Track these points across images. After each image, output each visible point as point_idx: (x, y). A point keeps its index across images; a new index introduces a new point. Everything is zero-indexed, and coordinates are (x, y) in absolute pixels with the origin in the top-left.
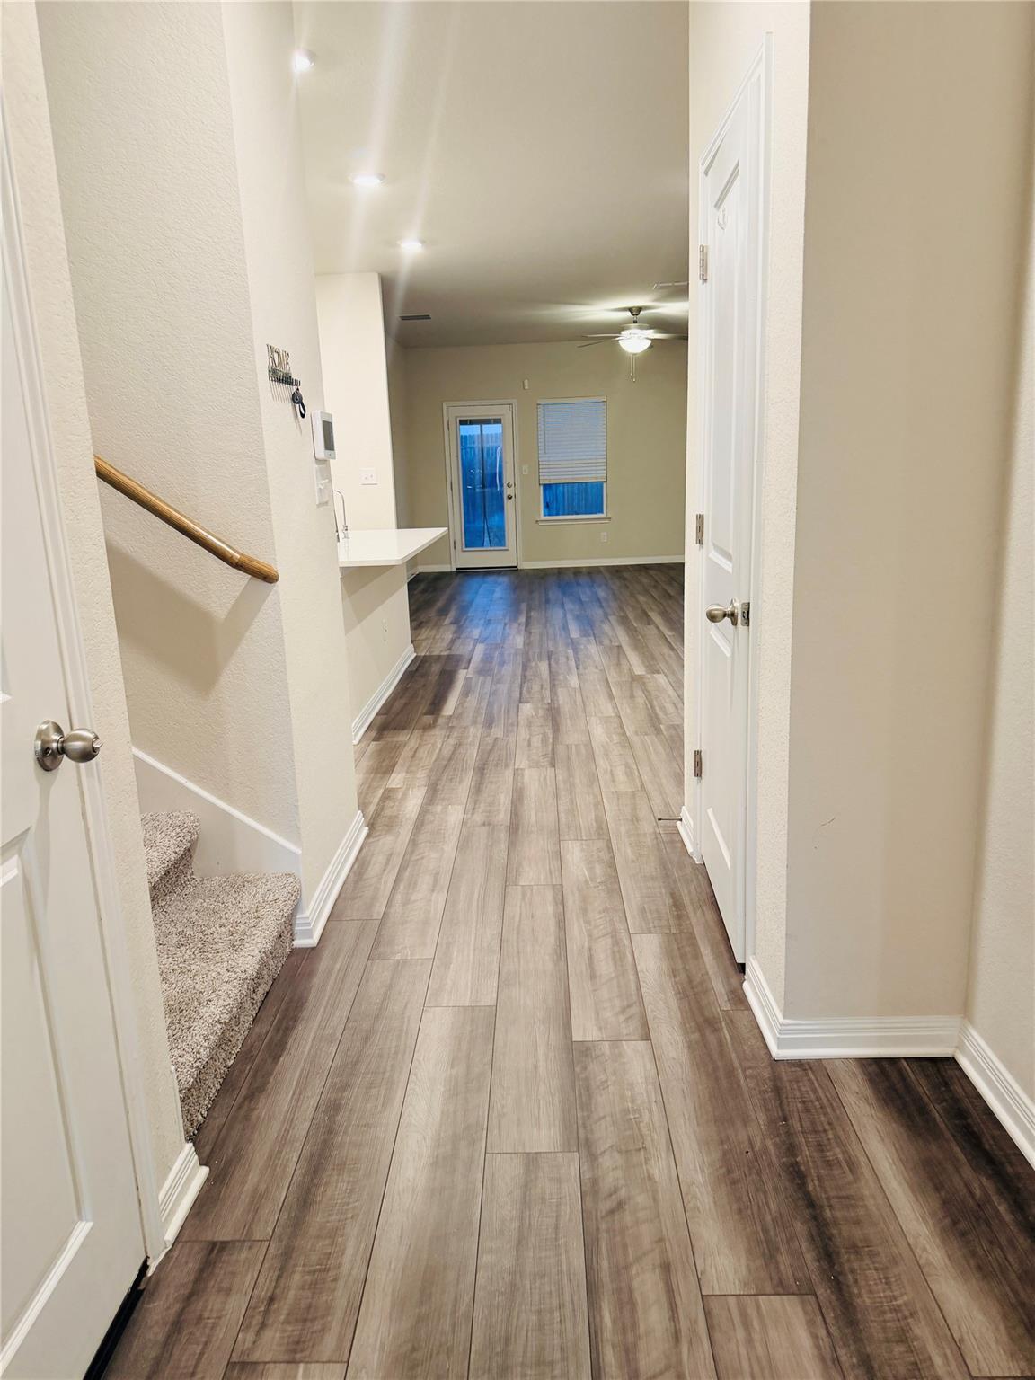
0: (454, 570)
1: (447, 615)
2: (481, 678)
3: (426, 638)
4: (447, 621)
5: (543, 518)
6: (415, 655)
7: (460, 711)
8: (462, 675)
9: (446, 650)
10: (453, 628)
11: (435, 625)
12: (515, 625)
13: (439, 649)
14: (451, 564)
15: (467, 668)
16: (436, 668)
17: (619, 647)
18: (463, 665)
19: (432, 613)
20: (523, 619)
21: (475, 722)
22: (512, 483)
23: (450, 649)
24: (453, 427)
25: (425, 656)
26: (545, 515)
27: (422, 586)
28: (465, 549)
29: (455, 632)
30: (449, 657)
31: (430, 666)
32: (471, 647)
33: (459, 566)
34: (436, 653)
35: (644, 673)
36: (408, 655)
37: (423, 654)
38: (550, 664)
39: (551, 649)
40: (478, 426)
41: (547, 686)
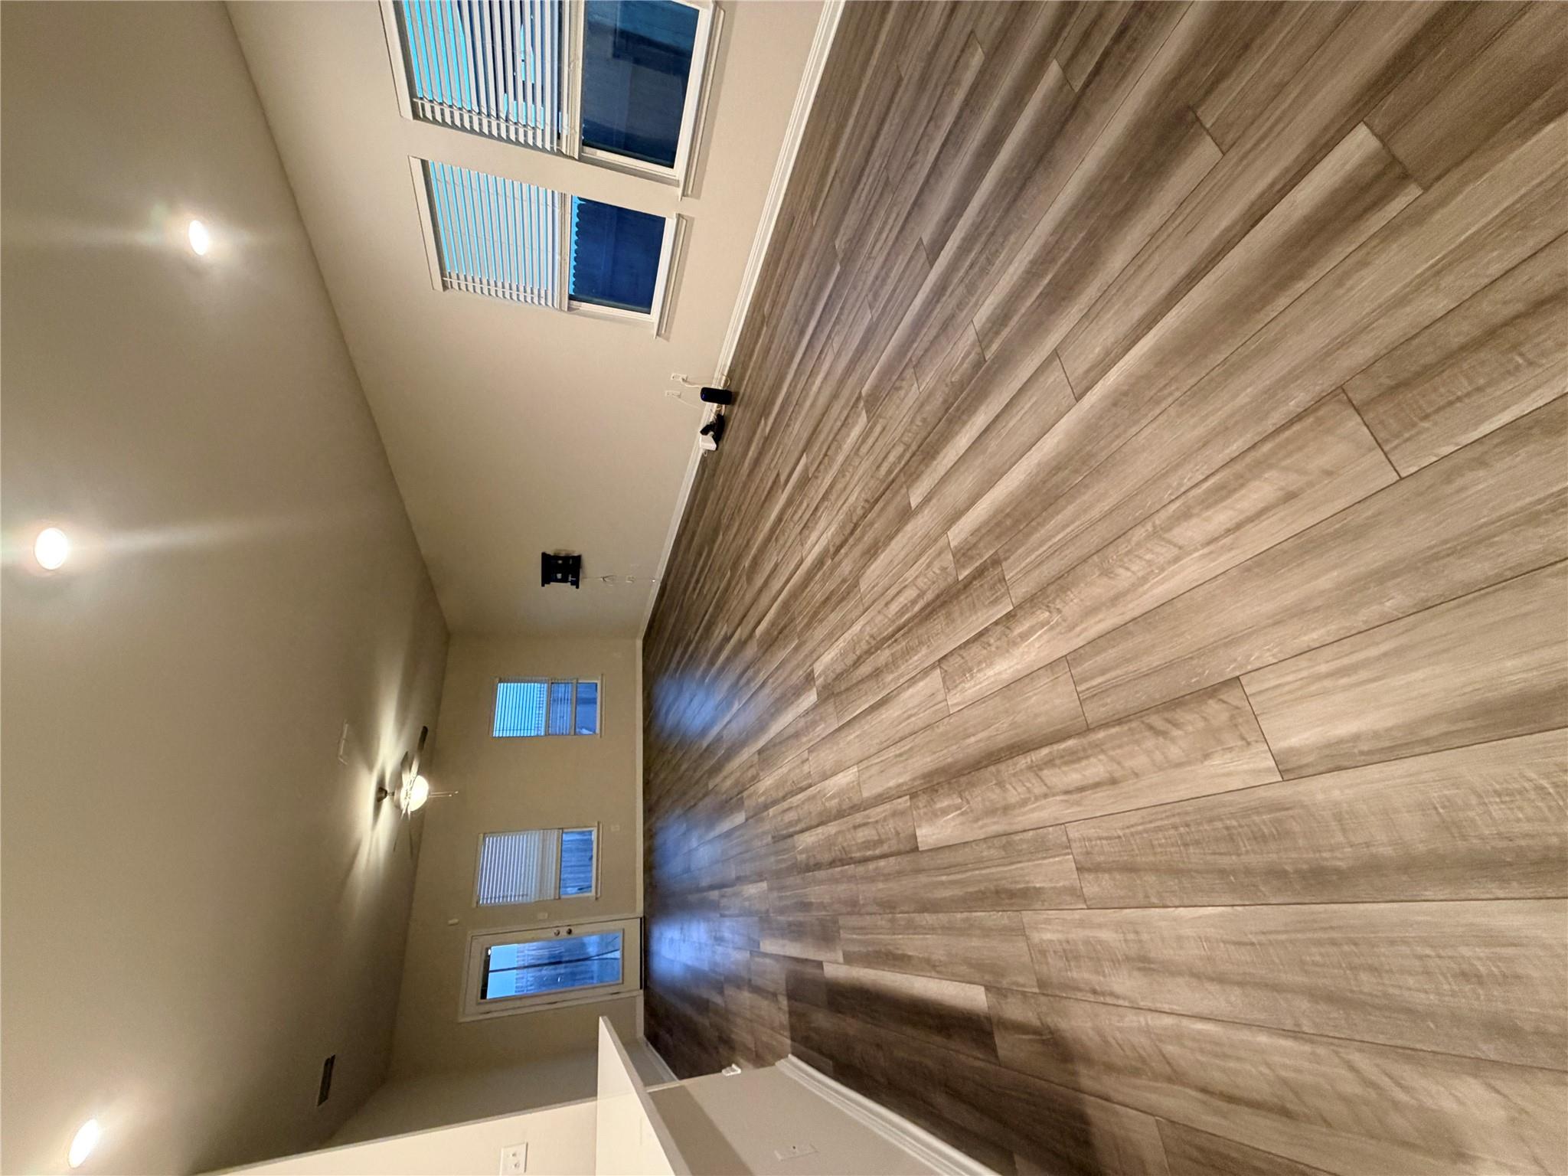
0: (642, 991)
1: (708, 1001)
2: (843, 934)
3: (752, 1032)
4: (718, 999)
5: (593, 893)
6: (790, 1056)
7: (964, 969)
8: (837, 969)
9: (777, 1001)
10: (730, 991)
11: (727, 1020)
12: (724, 902)
13: (778, 1012)
14: (634, 997)
15: (819, 965)
16: (823, 1020)
17: (760, 752)
18: (810, 971)
19: (703, 1021)
20: (714, 895)
21: (1020, 931)
22: (555, 930)
23: (775, 995)
24: (487, 1008)
25: (793, 1039)
26: (591, 891)
27: (662, 1033)
28: (621, 981)
29: (739, 987)
30: (792, 996)
31: (817, 1030)
32: (768, 961)
33: (639, 987)
34: (784, 1018)
35: (815, 689)
36: (793, 1068)
37: (788, 1042)
38: (802, 831)
39: (769, 839)
40: (490, 974)
41: (858, 818)
